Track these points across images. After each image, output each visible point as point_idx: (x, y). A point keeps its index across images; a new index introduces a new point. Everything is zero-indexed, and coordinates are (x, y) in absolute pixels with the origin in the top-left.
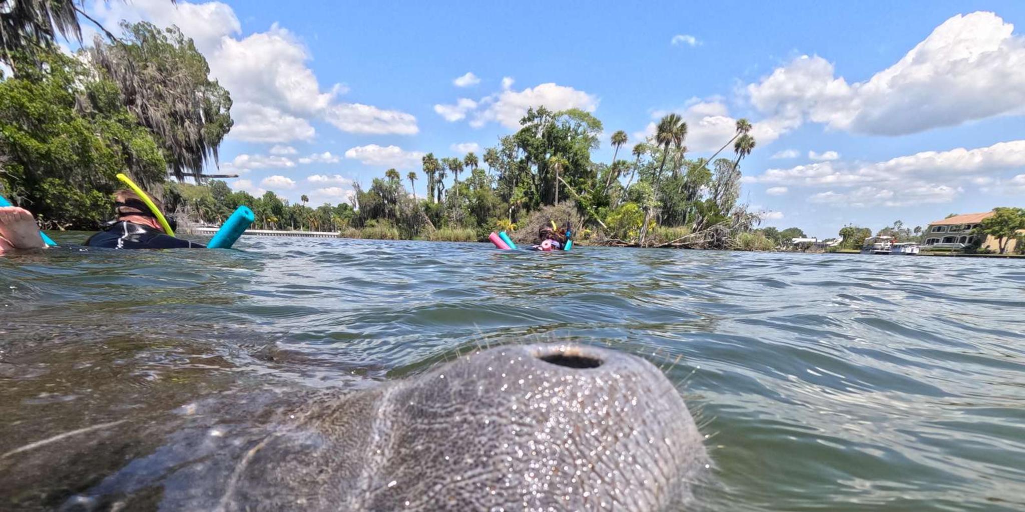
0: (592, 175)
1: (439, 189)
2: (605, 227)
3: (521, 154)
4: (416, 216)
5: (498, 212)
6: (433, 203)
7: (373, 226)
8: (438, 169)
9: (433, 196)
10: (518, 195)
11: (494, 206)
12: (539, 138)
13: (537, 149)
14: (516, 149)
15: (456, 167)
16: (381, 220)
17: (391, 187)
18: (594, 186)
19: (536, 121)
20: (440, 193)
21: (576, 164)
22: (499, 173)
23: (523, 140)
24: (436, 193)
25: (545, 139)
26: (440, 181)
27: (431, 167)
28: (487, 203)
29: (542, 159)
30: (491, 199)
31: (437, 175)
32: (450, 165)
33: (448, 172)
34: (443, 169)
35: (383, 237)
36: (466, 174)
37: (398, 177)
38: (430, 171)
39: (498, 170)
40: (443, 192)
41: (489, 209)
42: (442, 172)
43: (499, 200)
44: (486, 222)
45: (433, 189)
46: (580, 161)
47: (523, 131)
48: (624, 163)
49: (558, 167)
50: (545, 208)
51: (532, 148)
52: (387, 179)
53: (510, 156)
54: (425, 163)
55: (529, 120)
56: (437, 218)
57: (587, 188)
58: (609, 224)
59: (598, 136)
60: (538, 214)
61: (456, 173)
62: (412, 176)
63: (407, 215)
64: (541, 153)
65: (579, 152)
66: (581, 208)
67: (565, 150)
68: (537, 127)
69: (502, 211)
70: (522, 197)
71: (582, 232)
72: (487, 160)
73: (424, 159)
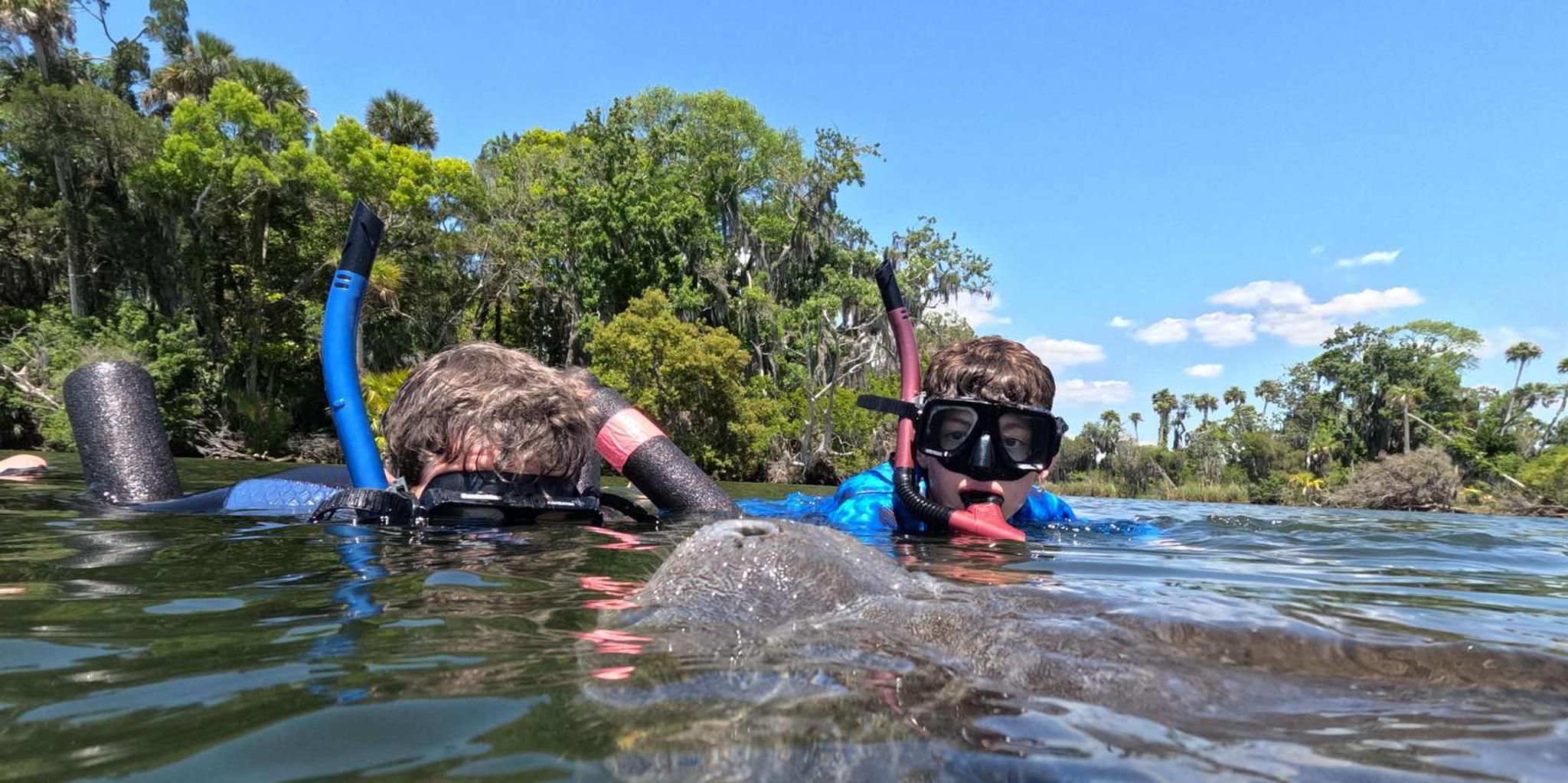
0: (1470, 406)
1: (1176, 432)
2: (1522, 486)
3: (1326, 386)
4: (1145, 468)
5: (1286, 463)
6: (1166, 449)
7: (1080, 480)
8: (1174, 408)
9: (1165, 441)
10: (1323, 440)
11: (1280, 455)
12: (1355, 363)
13: (1356, 376)
14: (1316, 379)
15: (1206, 404)
16: (1091, 472)
17: (1108, 432)
18: (1473, 422)
19: (1350, 342)
20: (1177, 436)
21: (1434, 393)
22: (1286, 410)
23: (1326, 367)
24: (1171, 437)
25: (1370, 364)
26: (1178, 423)
27: (1166, 405)
28: (1268, 452)
29: (1365, 390)
30: (1273, 446)
31: (1173, 415)
32: (1196, 402)
33: (1192, 409)
34: (1185, 408)
35: (1094, 494)
36: (1223, 413)
37: (1118, 419)
38: (1164, 413)
39: (1284, 406)
40: (1183, 436)
41: (1271, 459)
42: (1183, 411)
43: (1286, 448)
44: (1267, 476)
45: (1165, 433)
46: (1444, 388)
47: (1325, 356)
48: (1540, 387)
49: (1407, 401)
50: (1389, 458)
51: (1346, 376)
52: (1102, 422)
53: (1305, 388)
54: (1155, 402)
55: (1338, 341)
56: (1173, 469)
57: (1460, 425)
58: (1529, 481)
59: (1475, 352)
60: (1374, 466)
61: (1206, 412)
62: (1135, 418)
63: (1131, 467)
64: (1364, 382)
65: (1437, 376)
66: (1458, 456)
67: (1409, 375)
68: (1352, 349)
69: (1295, 461)
70: (1332, 442)
71: (1463, 493)
72: (1261, 394)
73: (1154, 396)
